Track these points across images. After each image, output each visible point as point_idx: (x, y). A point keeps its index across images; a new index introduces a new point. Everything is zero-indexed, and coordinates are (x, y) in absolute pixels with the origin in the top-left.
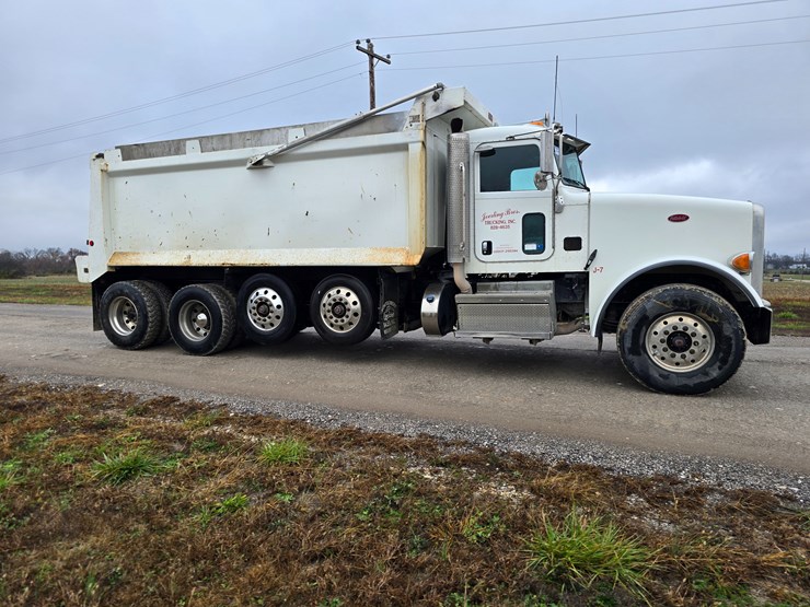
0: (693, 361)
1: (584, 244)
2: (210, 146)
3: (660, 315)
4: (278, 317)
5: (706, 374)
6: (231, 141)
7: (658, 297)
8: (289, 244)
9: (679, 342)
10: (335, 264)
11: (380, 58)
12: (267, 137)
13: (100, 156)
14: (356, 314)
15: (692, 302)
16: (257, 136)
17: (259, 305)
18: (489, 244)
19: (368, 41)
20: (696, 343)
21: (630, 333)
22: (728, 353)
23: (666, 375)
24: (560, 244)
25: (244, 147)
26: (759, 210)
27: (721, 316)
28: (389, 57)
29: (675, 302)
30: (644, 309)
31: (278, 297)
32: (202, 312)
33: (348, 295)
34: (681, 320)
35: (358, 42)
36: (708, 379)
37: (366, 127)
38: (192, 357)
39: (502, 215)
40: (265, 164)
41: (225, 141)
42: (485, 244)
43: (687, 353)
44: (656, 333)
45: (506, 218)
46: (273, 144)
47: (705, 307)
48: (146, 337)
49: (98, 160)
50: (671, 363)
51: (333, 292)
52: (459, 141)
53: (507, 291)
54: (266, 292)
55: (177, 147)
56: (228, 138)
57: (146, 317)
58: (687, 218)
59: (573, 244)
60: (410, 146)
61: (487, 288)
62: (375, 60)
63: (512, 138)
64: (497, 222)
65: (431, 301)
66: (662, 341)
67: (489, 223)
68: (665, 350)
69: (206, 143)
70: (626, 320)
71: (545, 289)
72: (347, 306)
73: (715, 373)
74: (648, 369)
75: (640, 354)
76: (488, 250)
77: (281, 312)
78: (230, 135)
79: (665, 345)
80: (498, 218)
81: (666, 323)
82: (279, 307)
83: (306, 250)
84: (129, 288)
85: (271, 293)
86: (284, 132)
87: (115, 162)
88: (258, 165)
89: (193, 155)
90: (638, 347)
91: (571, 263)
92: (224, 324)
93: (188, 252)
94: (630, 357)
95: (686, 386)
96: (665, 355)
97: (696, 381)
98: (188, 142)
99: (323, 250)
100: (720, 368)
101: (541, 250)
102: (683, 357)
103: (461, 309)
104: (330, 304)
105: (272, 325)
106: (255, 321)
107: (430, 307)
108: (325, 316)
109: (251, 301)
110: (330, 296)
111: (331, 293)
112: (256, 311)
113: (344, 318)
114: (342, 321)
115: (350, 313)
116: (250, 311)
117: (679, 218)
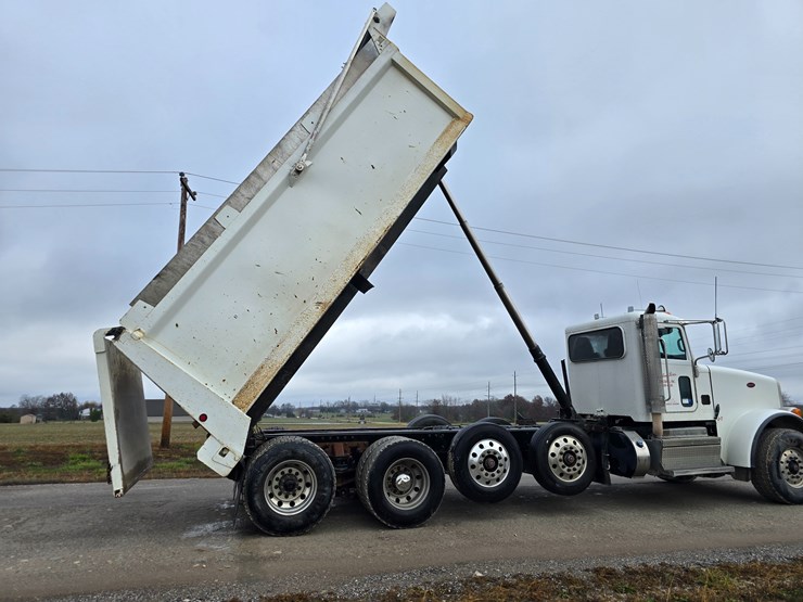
0: (801, 480)
1: (711, 400)
3: (784, 449)
4: (505, 471)
7: (783, 436)
9: (793, 467)
11: (190, 193)
14: (583, 461)
17: (486, 459)
21: (775, 463)
24: (700, 400)
29: (789, 441)
30: (778, 446)
31: (504, 449)
33: (574, 443)
34: (791, 452)
43: (798, 474)
44: (783, 462)
50: (792, 483)
51: (560, 441)
53: (681, 435)
54: (491, 444)
58: (755, 385)
59: (706, 400)
62: (187, 194)
63: (667, 322)
66: (786, 468)
68: (788, 474)
70: (770, 454)
72: (576, 455)
75: (780, 478)
77: (507, 465)
79: (788, 470)
80: (665, 379)
81: (786, 455)
82: (506, 459)
85: (497, 445)
91: (704, 413)
96: (789, 477)
101: (691, 404)
102: (797, 477)
104: (561, 453)
105: (498, 480)
106: (478, 477)
107: (643, 452)
108: (555, 466)
109: (474, 455)
110: (557, 445)
111: (557, 441)
112: (482, 466)
113: (576, 466)
114: (575, 469)
115: (580, 461)
116: (473, 467)
117: (751, 385)
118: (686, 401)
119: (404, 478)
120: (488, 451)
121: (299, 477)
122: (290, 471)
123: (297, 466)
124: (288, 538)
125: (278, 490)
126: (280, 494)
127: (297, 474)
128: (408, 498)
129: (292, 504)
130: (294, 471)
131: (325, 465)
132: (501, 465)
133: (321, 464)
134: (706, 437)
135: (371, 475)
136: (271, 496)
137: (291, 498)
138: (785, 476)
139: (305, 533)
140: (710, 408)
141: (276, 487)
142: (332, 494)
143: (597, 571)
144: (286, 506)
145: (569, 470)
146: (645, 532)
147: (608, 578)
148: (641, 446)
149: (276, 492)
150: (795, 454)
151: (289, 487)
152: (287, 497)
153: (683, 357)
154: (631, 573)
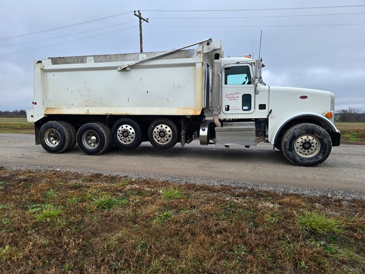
0: (312, 153)
1: (267, 107)
2: (99, 60)
3: (300, 135)
4: (132, 138)
5: (317, 158)
6: (110, 58)
7: (300, 128)
8: (139, 105)
9: (307, 146)
10: (161, 114)
11: (144, 20)
12: (128, 57)
13: (40, 62)
14: (170, 136)
15: (313, 130)
16: (123, 56)
17: (123, 132)
18: (228, 106)
19: (139, 11)
20: (313, 146)
21: (288, 142)
22: (325, 150)
23: (302, 159)
24: (257, 107)
25: (117, 61)
26: (333, 94)
27: (323, 136)
28: (148, 19)
29: (306, 130)
30: (294, 133)
31: (132, 129)
33: (166, 128)
34: (308, 137)
35: (135, 12)
36: (318, 160)
38: (90, 156)
39: (234, 94)
40: (127, 69)
42: (227, 106)
43: (310, 150)
44: (298, 143)
45: (235, 96)
46: (131, 60)
47: (317, 132)
48: (65, 147)
49: (39, 64)
50: (303, 154)
51: (159, 127)
52: (217, 63)
53: (236, 126)
54: (127, 127)
55: (82, 59)
56: (108, 57)
57: (65, 138)
58: (307, 97)
59: (262, 107)
60: (196, 64)
61: (227, 125)
62: (142, 20)
63: (238, 63)
64: (232, 97)
65: (204, 130)
66: (300, 146)
67: (228, 97)
68: (301, 149)
69: (97, 58)
70: (287, 137)
71: (252, 125)
72: (166, 133)
73: (320, 158)
74: (295, 156)
75: (292, 151)
76: (228, 109)
77: (134, 135)
78: (109, 55)
79: (301, 147)
80: (232, 96)
81: (302, 138)
82: (133, 133)
83: (147, 108)
84: (55, 124)
85: (129, 127)
86: (137, 55)
87: (48, 65)
88: (124, 70)
89: (90, 63)
90: (291, 148)
91: (261, 114)
92: (106, 141)
93: (87, 108)
94: (288, 152)
95: (310, 163)
96: (301, 151)
97: (313, 161)
98: (87, 58)
99: (155, 108)
100: (322, 156)
101: (249, 109)
102: (308, 152)
103: (217, 133)
104: (158, 132)
105: (129, 141)
106: (121, 139)
107: (204, 133)
108: (156, 137)
109: (119, 131)
112: (122, 135)
114: (164, 139)
116: (119, 135)
117: (304, 97)
118: (246, 108)
119: (94, 138)
132: (130, 135)
138: (298, 150)
140: (265, 111)
150: (310, 138)
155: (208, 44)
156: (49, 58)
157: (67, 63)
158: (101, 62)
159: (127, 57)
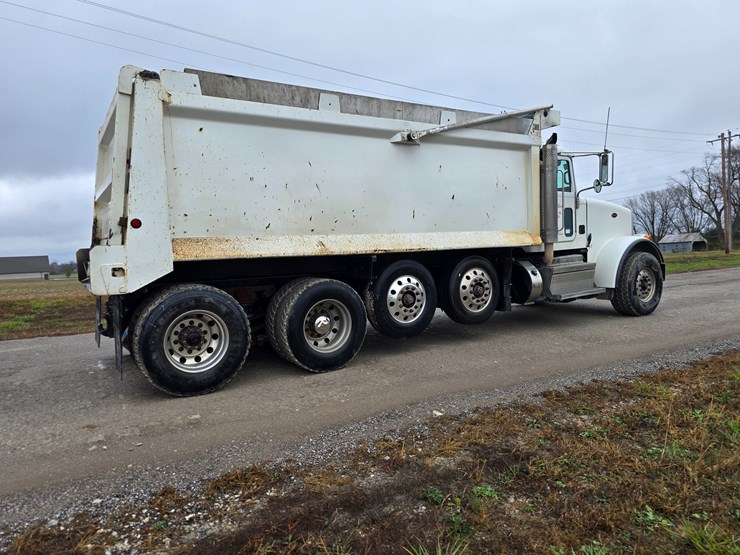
1: (586, 229)
2: (351, 106)
4: (421, 306)
6: (379, 107)
7: (641, 260)
8: (435, 227)
9: (644, 285)
12: (418, 113)
13: (152, 76)
16: (409, 109)
17: (404, 295)
23: (643, 305)
24: (578, 230)
25: (394, 118)
30: (636, 266)
32: (323, 313)
33: (482, 275)
37: (504, 125)
41: (371, 105)
43: (647, 291)
46: (425, 121)
47: (655, 264)
50: (643, 298)
51: (470, 274)
54: (409, 280)
55: (307, 97)
56: (376, 102)
58: (617, 215)
59: (582, 230)
60: (532, 148)
66: (640, 286)
69: (347, 101)
74: (639, 303)
75: (636, 295)
77: (423, 300)
78: (378, 100)
79: (641, 288)
81: (640, 275)
82: (421, 294)
83: (451, 233)
85: (414, 281)
86: (436, 112)
87: (186, 92)
88: (410, 141)
89: (328, 113)
93: (315, 237)
98: (322, 95)
101: (571, 234)
104: (472, 286)
105: (415, 315)
106: (397, 314)
107: (537, 279)
108: (465, 298)
109: (393, 292)
110: (468, 278)
111: (468, 274)
112: (401, 302)
113: (483, 297)
114: (483, 300)
115: (487, 292)
116: (392, 304)
117: (614, 215)
118: (568, 231)
119: (322, 320)
120: (407, 288)
121: (203, 329)
122: (192, 323)
123: (199, 316)
124: (200, 397)
125: (179, 345)
126: (181, 350)
127: (200, 325)
128: (327, 340)
129: (198, 359)
130: (197, 322)
131: (237, 313)
132: (419, 301)
133: (232, 312)
134: (582, 263)
135: (290, 320)
136: (172, 352)
137: (195, 353)
138: (639, 292)
139: (217, 390)
140: (584, 237)
141: (175, 342)
142: (247, 344)
143: (544, 395)
144: (190, 361)
145: (478, 301)
146: (552, 351)
147: (558, 401)
148: (535, 274)
149: (176, 347)
150: (646, 274)
151: (193, 341)
152: (190, 352)
153: (569, 190)
154: (574, 393)
155: (546, 114)
156: (186, 70)
157: (258, 99)
158: (357, 113)
159: (415, 111)
